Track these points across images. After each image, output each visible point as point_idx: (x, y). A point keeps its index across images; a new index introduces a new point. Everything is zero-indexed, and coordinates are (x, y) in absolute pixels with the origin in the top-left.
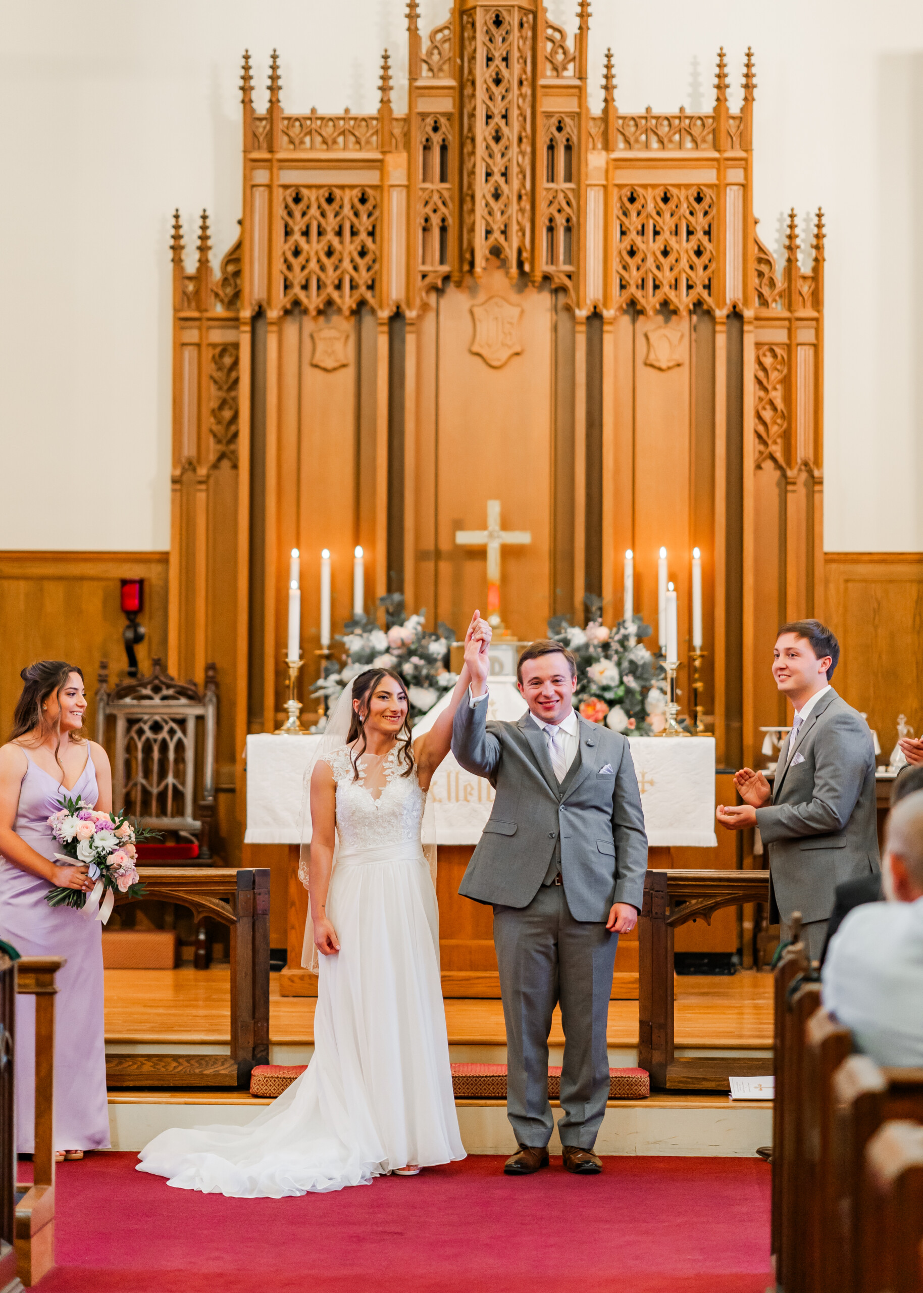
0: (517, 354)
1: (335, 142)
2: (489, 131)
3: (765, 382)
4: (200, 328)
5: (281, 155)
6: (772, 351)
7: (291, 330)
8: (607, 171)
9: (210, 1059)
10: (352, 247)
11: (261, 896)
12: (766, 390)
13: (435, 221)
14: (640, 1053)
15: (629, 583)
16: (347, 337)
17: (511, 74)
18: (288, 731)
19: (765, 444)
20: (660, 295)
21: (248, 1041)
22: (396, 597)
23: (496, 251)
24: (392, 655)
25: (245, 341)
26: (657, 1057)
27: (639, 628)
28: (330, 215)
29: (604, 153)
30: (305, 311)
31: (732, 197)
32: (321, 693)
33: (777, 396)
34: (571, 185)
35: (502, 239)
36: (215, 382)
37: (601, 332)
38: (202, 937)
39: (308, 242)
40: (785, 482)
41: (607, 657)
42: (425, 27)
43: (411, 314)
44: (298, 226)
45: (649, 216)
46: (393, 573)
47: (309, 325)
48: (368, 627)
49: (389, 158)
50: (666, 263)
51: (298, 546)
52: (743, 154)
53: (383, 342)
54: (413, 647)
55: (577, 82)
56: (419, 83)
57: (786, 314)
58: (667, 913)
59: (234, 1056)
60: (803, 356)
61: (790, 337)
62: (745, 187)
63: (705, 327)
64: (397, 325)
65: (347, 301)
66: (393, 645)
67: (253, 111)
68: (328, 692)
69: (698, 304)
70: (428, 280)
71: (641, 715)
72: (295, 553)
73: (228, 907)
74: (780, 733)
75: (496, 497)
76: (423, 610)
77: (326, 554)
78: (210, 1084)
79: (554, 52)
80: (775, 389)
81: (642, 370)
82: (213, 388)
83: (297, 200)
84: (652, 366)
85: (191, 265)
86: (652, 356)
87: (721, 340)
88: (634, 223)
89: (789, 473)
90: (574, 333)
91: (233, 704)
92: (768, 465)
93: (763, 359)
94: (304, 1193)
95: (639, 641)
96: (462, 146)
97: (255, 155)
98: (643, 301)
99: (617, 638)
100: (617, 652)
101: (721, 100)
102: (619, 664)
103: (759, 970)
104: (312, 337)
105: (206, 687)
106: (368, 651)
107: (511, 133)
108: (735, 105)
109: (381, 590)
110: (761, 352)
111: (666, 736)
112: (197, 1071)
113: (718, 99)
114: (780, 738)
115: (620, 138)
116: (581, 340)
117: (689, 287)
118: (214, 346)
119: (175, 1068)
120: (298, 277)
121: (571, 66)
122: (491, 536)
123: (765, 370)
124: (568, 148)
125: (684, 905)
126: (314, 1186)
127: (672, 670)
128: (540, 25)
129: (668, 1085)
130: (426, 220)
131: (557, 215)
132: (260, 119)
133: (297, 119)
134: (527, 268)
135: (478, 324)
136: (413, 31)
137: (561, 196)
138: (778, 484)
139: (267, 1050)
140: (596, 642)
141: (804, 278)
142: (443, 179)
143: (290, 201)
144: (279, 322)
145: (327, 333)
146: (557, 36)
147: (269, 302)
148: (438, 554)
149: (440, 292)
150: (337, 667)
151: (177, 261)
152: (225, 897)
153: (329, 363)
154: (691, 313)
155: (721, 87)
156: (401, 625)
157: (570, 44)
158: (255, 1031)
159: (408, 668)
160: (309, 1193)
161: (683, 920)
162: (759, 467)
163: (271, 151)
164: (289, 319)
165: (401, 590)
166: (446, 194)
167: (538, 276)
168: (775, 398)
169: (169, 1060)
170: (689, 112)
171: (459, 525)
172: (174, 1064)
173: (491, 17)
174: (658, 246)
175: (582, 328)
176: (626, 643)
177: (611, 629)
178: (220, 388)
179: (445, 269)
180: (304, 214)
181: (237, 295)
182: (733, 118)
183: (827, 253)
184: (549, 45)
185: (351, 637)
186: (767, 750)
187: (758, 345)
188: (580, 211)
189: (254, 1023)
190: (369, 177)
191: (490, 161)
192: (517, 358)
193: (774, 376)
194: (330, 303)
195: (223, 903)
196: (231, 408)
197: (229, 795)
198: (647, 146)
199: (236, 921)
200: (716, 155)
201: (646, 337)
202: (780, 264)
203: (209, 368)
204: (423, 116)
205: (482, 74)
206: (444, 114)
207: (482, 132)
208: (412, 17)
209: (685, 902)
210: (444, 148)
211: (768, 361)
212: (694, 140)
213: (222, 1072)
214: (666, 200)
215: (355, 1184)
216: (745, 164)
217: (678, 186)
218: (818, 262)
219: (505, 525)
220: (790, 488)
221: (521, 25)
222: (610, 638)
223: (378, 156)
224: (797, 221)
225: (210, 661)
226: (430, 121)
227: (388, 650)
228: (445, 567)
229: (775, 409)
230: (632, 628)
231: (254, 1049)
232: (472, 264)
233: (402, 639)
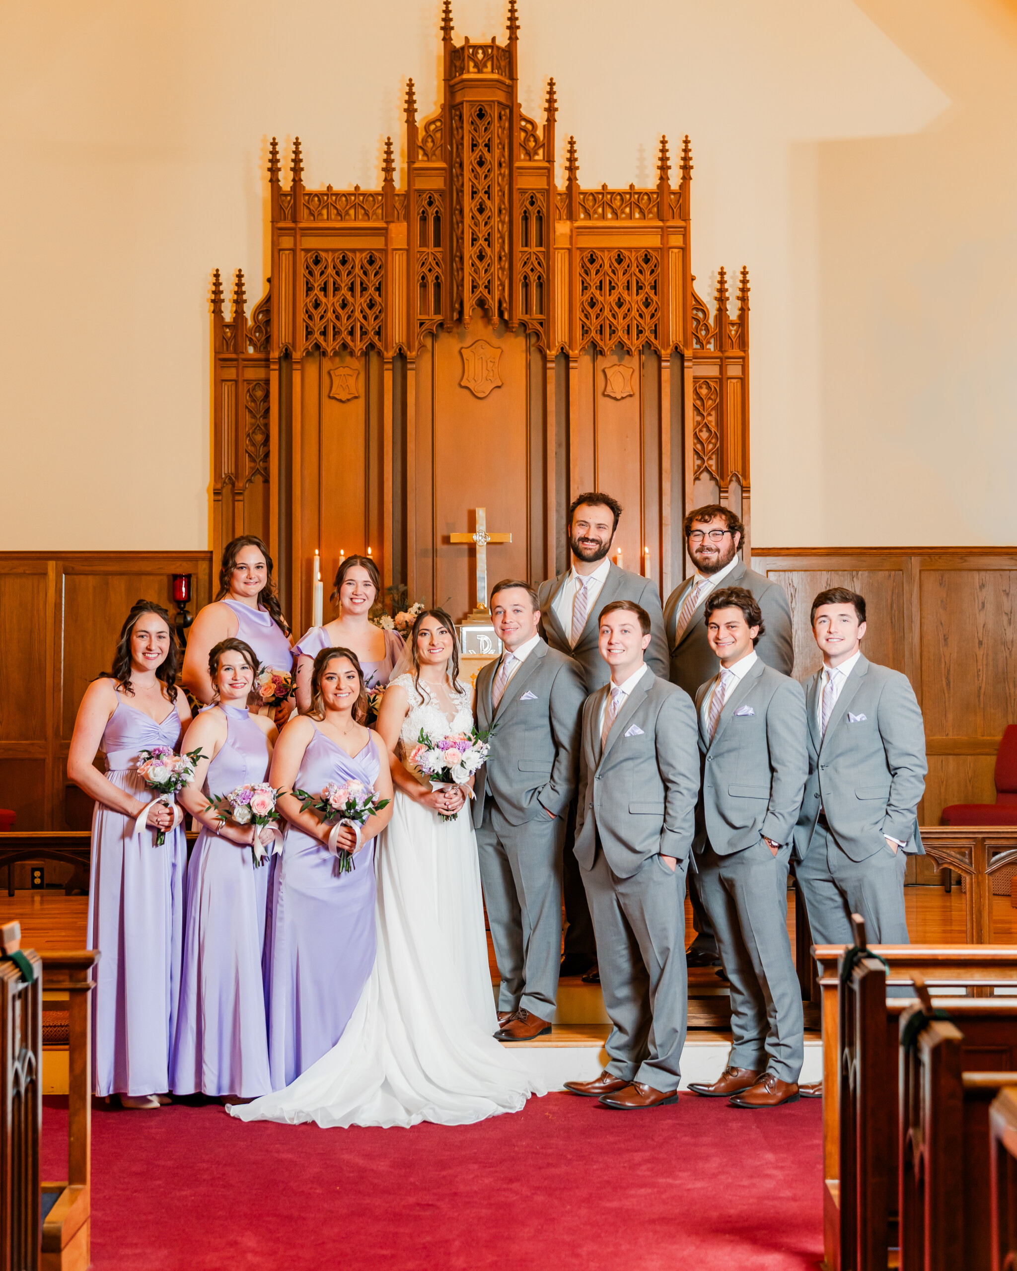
0: (499, 387)
1: (347, 213)
2: (474, 205)
3: (701, 409)
4: (237, 368)
5: (302, 225)
6: (707, 383)
7: (312, 367)
8: (571, 237)
10: (362, 300)
12: (702, 416)
13: (431, 279)
16: (359, 373)
17: (493, 157)
19: (702, 459)
20: (615, 339)
22: (402, 587)
23: (481, 303)
25: (274, 376)
28: (344, 274)
29: (568, 222)
30: (324, 354)
31: (674, 257)
33: (712, 419)
34: (542, 249)
35: (485, 293)
36: (250, 411)
37: (568, 368)
39: (325, 296)
40: (719, 490)
42: (420, 119)
43: (411, 355)
44: (317, 284)
45: (606, 273)
47: (327, 364)
49: (393, 227)
50: (620, 313)
51: (319, 547)
52: (682, 224)
53: (388, 377)
55: (546, 165)
56: (416, 165)
57: (719, 354)
60: (732, 387)
61: (721, 372)
62: (685, 250)
63: (652, 364)
64: (399, 363)
65: (359, 346)
67: (280, 188)
69: (648, 344)
70: (424, 327)
72: (317, 552)
75: (482, 506)
76: (424, 599)
79: (526, 140)
80: (709, 414)
81: (601, 401)
82: (248, 416)
83: (317, 261)
85: (228, 315)
86: (609, 388)
87: (666, 374)
88: (593, 280)
89: (722, 483)
90: (545, 369)
92: (705, 476)
93: (700, 391)
96: (452, 215)
97: (282, 225)
98: (601, 343)
101: (664, 178)
104: (329, 373)
107: (492, 206)
108: (675, 182)
110: (698, 385)
113: (661, 178)
115: (581, 210)
116: (552, 376)
117: (640, 332)
118: (248, 381)
120: (317, 326)
121: (541, 152)
122: (479, 536)
123: (701, 399)
124: (540, 219)
128: (516, 118)
130: (423, 278)
131: (530, 274)
132: (286, 195)
133: (316, 195)
134: (506, 316)
135: (465, 361)
136: (410, 122)
137: (533, 258)
138: (713, 492)
141: (733, 324)
142: (437, 244)
143: (310, 261)
144: (301, 362)
145: (341, 371)
146: (529, 127)
147: (294, 346)
148: (435, 552)
149: (434, 336)
151: (217, 312)
153: (344, 396)
154: (641, 353)
155: (664, 168)
156: (406, 611)
157: (540, 133)
162: (697, 479)
163: (295, 221)
164: (311, 359)
165: (405, 581)
166: (439, 256)
167: (515, 323)
168: (710, 422)
170: (637, 187)
171: (452, 528)
173: (475, 111)
174: (613, 298)
175: (553, 365)
178: (254, 417)
179: (439, 317)
180: (322, 273)
181: (268, 339)
182: (674, 193)
183: (751, 304)
184: (523, 135)
187: (696, 379)
188: (549, 270)
190: (377, 243)
191: (476, 229)
192: (497, 391)
193: (709, 404)
194: (345, 346)
196: (263, 433)
198: (603, 217)
200: (660, 224)
201: (604, 371)
202: (713, 312)
203: (245, 398)
204: (420, 192)
205: (469, 158)
206: (436, 191)
207: (469, 205)
208: (410, 111)
210: (437, 219)
211: (704, 391)
212: (641, 211)
214: (620, 261)
216: (685, 233)
217: (630, 249)
218: (744, 311)
219: (490, 528)
220: (722, 495)
221: (500, 118)
223: (385, 225)
224: (726, 278)
226: (425, 196)
228: (440, 561)
229: (709, 430)
232: (461, 313)
233: (406, 622)
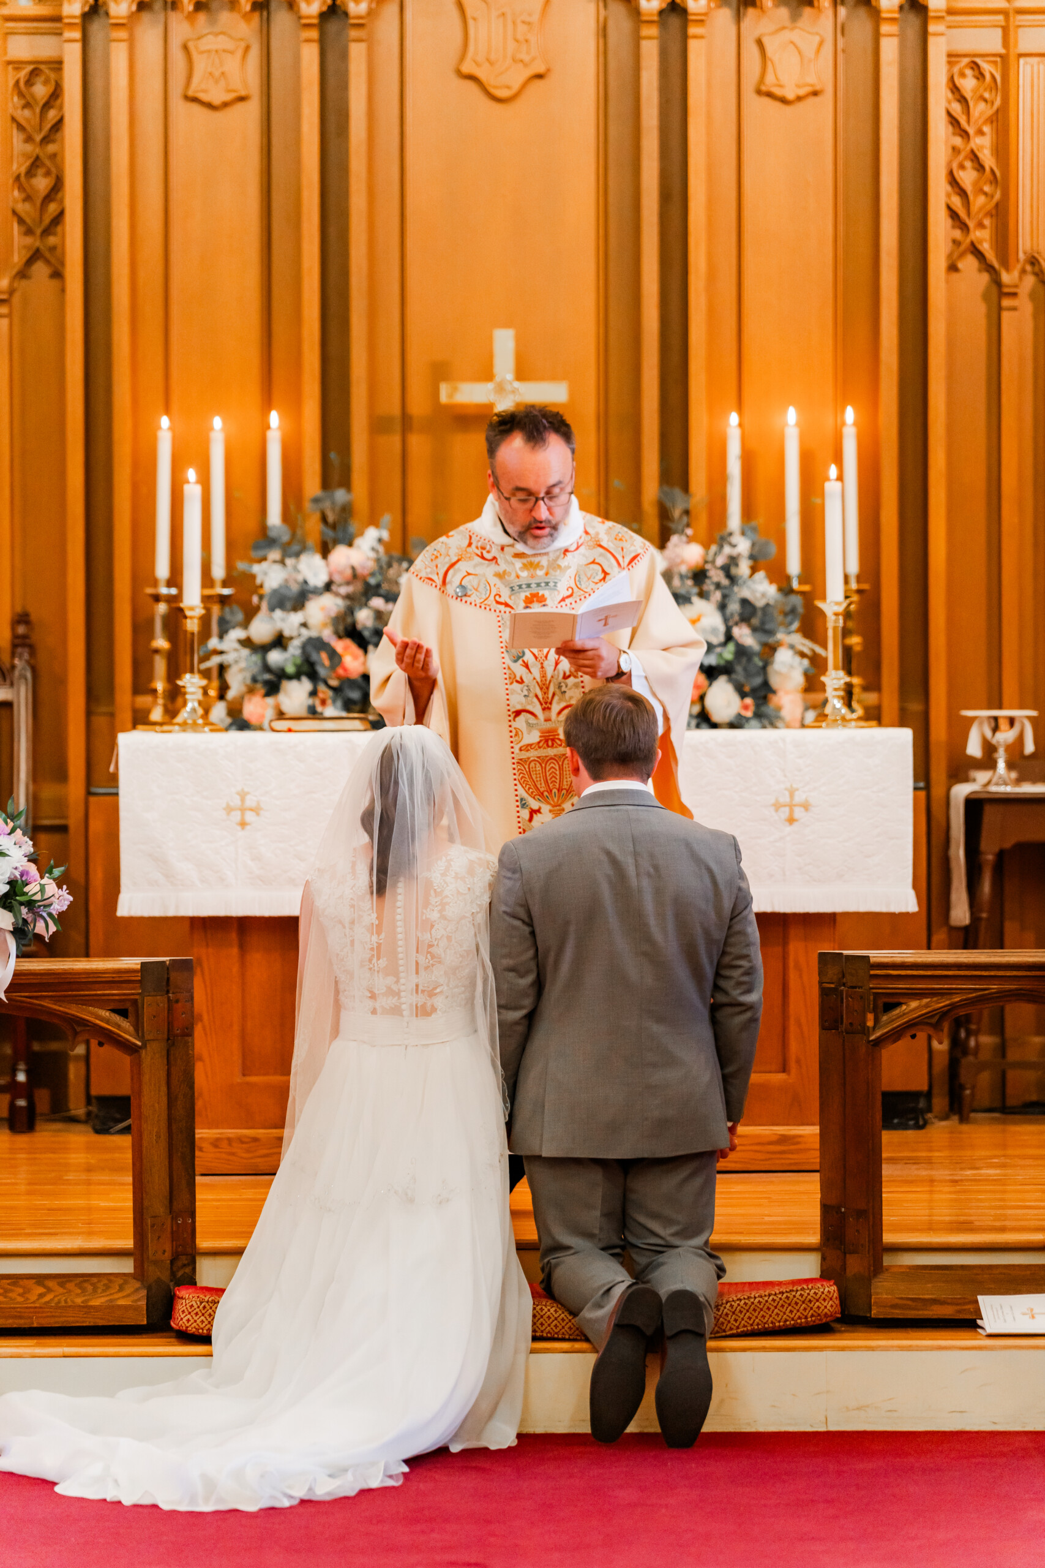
0: (540, 76)
3: (963, 120)
6: (975, 66)
7: (149, 34)
9: (99, 1281)
11: (180, 1004)
12: (965, 135)
14: (823, 1259)
15: (734, 468)
16: (247, 48)
18: (184, 726)
19: (964, 227)
21: (162, 1249)
22: (340, 495)
24: (337, 594)
25: (72, 55)
26: (855, 1265)
27: (753, 545)
30: (175, 5)
32: (215, 661)
33: (983, 145)
36: (21, 127)
37: (685, 38)
38: (21, 1077)
40: (998, 292)
41: (703, 595)
43: (357, 8)
46: (333, 455)
47: (181, 27)
48: (292, 548)
51: (167, 411)
53: (310, 55)
54: (373, 581)
57: (1002, 4)
58: (870, 1023)
59: (140, 1273)
60: (1030, 75)
61: (1006, 42)
63: (861, 25)
64: (333, 27)
66: (337, 578)
68: (226, 659)
71: (762, 693)
72: (165, 422)
73: (126, 1024)
74: (996, 719)
75: (506, 325)
76: (386, 518)
77: (217, 422)
78: (101, 1323)
80: (980, 132)
81: (753, 104)
82: (17, 138)
84: (769, 95)
86: (770, 79)
87: (890, 49)
89: (1006, 278)
90: (637, 39)
91: (61, 681)
92: (969, 263)
93: (959, 82)
94: (295, 1502)
95: (754, 570)
99: (720, 561)
100: (718, 586)
102: (722, 607)
103: (963, 1119)
104: (185, 48)
105: (13, 655)
106: (295, 588)
109: (312, 485)
110: (956, 70)
111: (828, 726)
112: (79, 1301)
114: (995, 729)
116: (650, 50)
118: (17, 65)
119: (41, 1296)
122: (500, 389)
123: (963, 100)
125: (897, 1012)
126: (310, 1489)
127: (836, 614)
129: (875, 1313)
135: (471, 23)
138: (986, 297)
139: (193, 1263)
140: (684, 569)
144: (130, 23)
145: (211, 42)
148: (406, 422)
150: (240, 616)
152: (120, 1006)
153: (217, 96)
154: (837, 2)
156: (350, 544)
158: (172, 1232)
159: (364, 617)
160: (303, 1502)
161: (896, 1035)
162: (953, 268)
164: (146, 17)
165: (346, 483)
168: (982, 147)
169: (30, 1283)
171: (441, 372)
172: (41, 1290)
175: (653, 31)
176: (733, 571)
177: (706, 547)
178: (29, 139)
185: (264, 565)
186: (974, 749)
187: (953, 57)
189: (172, 1218)
192: (538, 83)
193: (979, 110)
195: (117, 1018)
196: (48, 173)
197: (56, 838)
199: (140, 1047)
201: (760, 43)
203: (10, 103)
209: (899, 1004)
211: (969, 84)
213: (121, 1302)
215: (375, 1484)
219: (522, 373)
220: (1006, 302)
222: (706, 562)
225: (19, 609)
227: (328, 587)
228: (418, 444)
229: (980, 167)
230: (743, 546)
231: (172, 1262)
233: (353, 568)
